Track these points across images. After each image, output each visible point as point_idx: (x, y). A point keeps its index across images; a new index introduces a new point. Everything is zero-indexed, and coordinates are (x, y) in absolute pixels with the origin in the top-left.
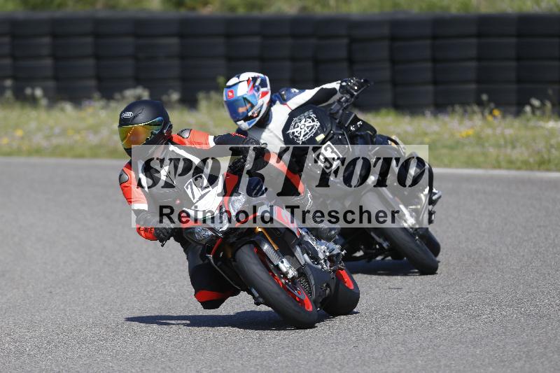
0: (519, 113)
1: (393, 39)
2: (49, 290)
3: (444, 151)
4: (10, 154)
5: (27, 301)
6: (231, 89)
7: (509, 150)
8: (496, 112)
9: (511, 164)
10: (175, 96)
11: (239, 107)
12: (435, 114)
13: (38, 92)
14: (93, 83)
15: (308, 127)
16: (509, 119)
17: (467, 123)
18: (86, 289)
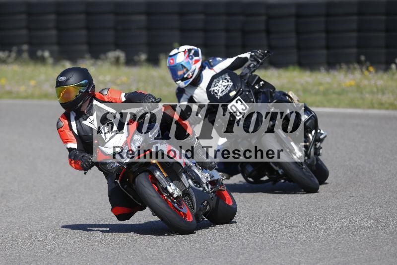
0: (387, 69)
1: (298, 16)
2: (53, 195)
3: (334, 96)
4: (26, 98)
5: (38, 202)
6: (172, 58)
7: (380, 96)
8: (371, 69)
9: (381, 105)
10: (143, 57)
11: (178, 70)
12: (328, 70)
13: (47, 54)
14: (84, 47)
15: (224, 86)
16: (380, 74)
17: (350, 76)
18: (80, 194)
